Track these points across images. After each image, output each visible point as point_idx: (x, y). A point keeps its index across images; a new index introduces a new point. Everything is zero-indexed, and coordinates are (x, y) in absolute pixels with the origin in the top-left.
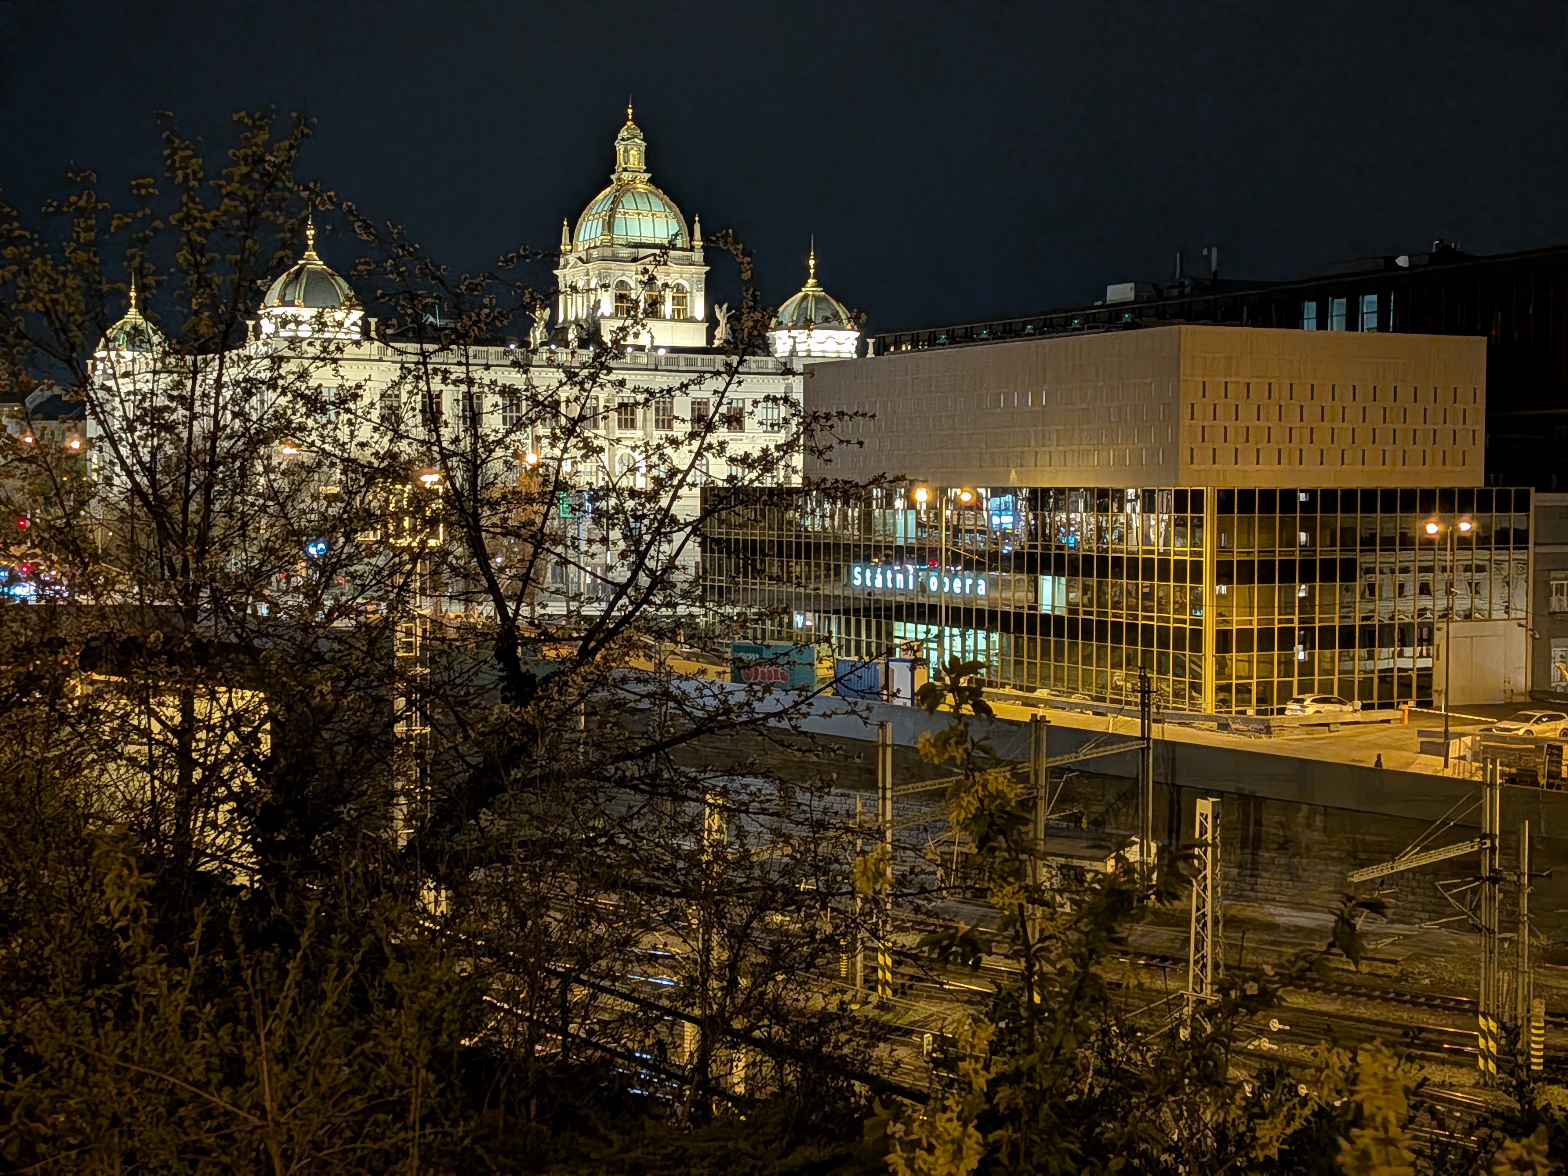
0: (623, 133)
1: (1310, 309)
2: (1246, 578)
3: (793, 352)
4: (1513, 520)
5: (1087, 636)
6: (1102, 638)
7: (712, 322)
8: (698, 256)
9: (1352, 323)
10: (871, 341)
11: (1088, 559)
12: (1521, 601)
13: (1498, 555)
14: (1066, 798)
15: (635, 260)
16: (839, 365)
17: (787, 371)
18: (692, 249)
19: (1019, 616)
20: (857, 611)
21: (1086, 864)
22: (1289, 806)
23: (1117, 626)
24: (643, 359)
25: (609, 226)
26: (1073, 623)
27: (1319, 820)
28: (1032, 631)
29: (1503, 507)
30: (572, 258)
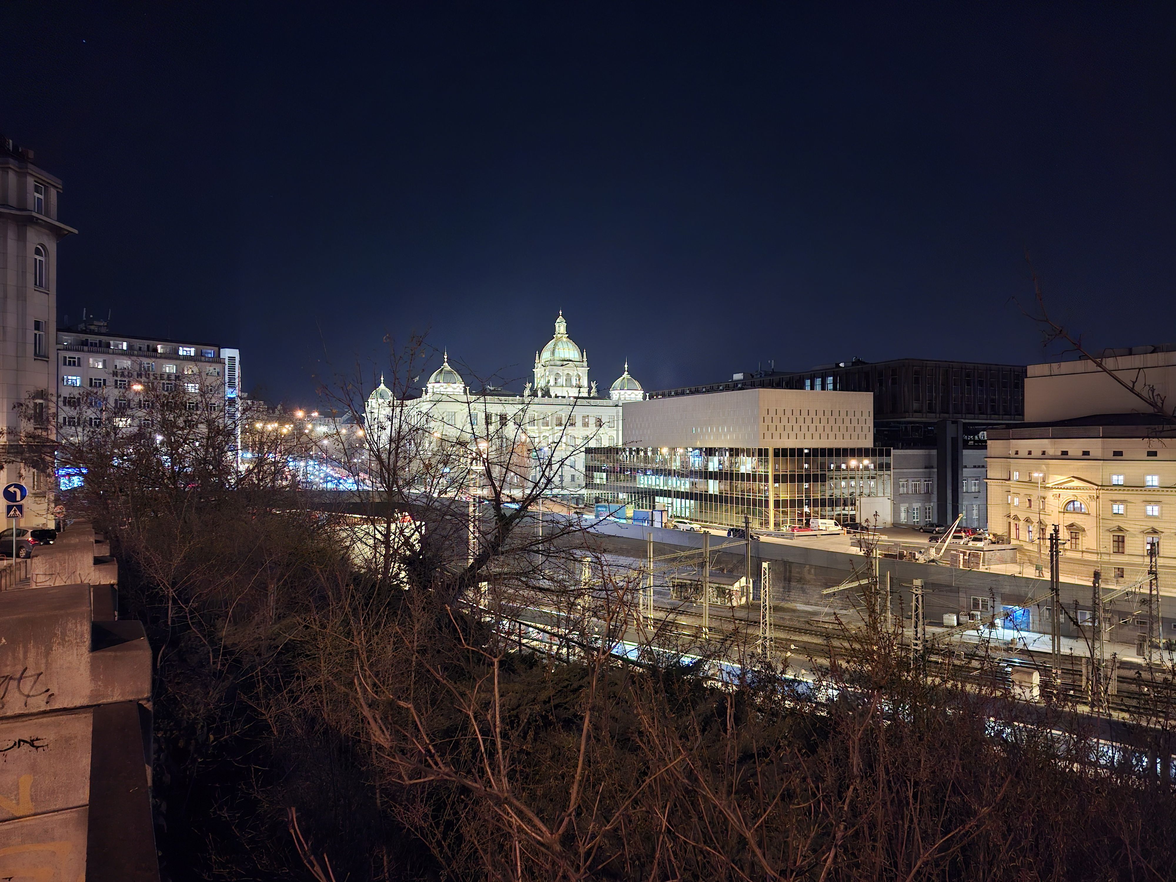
0: (558, 320)
1: (808, 382)
2: (785, 481)
3: (619, 398)
4: (885, 459)
5: (726, 502)
6: (732, 503)
7: (590, 388)
8: (585, 364)
9: (823, 388)
10: (648, 394)
11: (726, 473)
12: (889, 490)
13: (881, 473)
14: (718, 562)
15: (562, 365)
16: (635, 404)
17: (617, 406)
18: (583, 361)
19: (701, 495)
20: (642, 493)
21: (726, 587)
22: (802, 565)
23: (737, 498)
24: (564, 401)
25: (553, 353)
26: (721, 497)
27: (813, 571)
28: (706, 500)
29: (881, 455)
30: (540, 365)
